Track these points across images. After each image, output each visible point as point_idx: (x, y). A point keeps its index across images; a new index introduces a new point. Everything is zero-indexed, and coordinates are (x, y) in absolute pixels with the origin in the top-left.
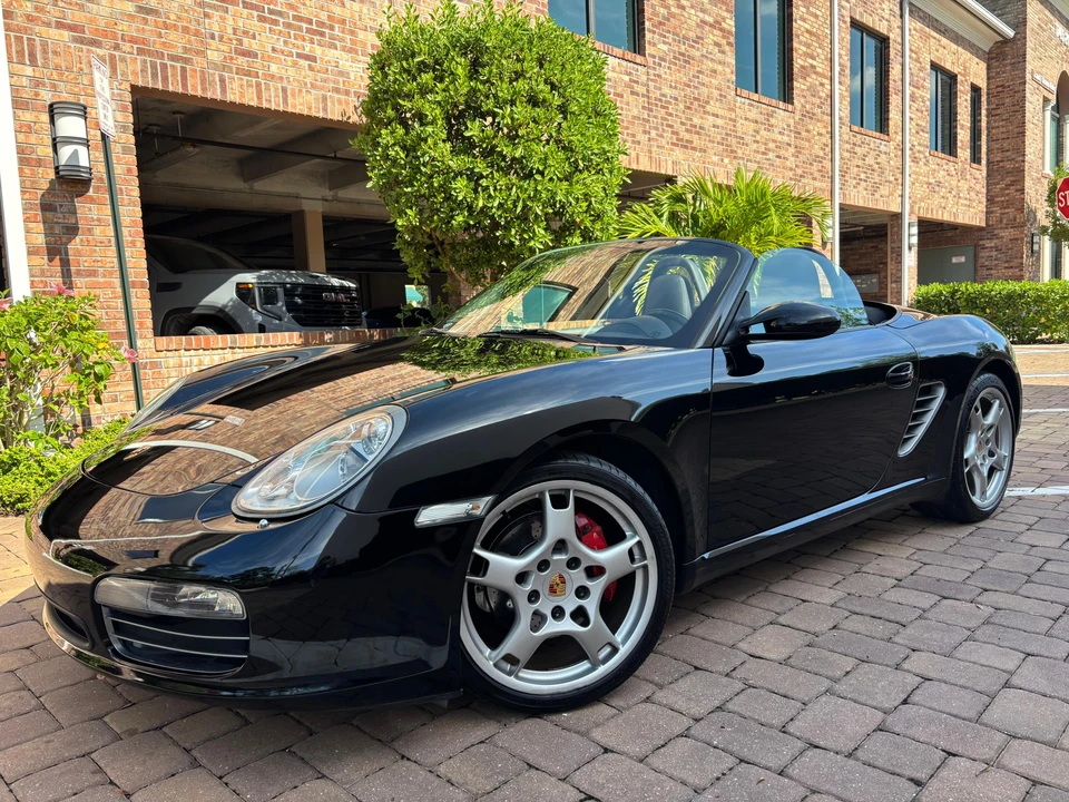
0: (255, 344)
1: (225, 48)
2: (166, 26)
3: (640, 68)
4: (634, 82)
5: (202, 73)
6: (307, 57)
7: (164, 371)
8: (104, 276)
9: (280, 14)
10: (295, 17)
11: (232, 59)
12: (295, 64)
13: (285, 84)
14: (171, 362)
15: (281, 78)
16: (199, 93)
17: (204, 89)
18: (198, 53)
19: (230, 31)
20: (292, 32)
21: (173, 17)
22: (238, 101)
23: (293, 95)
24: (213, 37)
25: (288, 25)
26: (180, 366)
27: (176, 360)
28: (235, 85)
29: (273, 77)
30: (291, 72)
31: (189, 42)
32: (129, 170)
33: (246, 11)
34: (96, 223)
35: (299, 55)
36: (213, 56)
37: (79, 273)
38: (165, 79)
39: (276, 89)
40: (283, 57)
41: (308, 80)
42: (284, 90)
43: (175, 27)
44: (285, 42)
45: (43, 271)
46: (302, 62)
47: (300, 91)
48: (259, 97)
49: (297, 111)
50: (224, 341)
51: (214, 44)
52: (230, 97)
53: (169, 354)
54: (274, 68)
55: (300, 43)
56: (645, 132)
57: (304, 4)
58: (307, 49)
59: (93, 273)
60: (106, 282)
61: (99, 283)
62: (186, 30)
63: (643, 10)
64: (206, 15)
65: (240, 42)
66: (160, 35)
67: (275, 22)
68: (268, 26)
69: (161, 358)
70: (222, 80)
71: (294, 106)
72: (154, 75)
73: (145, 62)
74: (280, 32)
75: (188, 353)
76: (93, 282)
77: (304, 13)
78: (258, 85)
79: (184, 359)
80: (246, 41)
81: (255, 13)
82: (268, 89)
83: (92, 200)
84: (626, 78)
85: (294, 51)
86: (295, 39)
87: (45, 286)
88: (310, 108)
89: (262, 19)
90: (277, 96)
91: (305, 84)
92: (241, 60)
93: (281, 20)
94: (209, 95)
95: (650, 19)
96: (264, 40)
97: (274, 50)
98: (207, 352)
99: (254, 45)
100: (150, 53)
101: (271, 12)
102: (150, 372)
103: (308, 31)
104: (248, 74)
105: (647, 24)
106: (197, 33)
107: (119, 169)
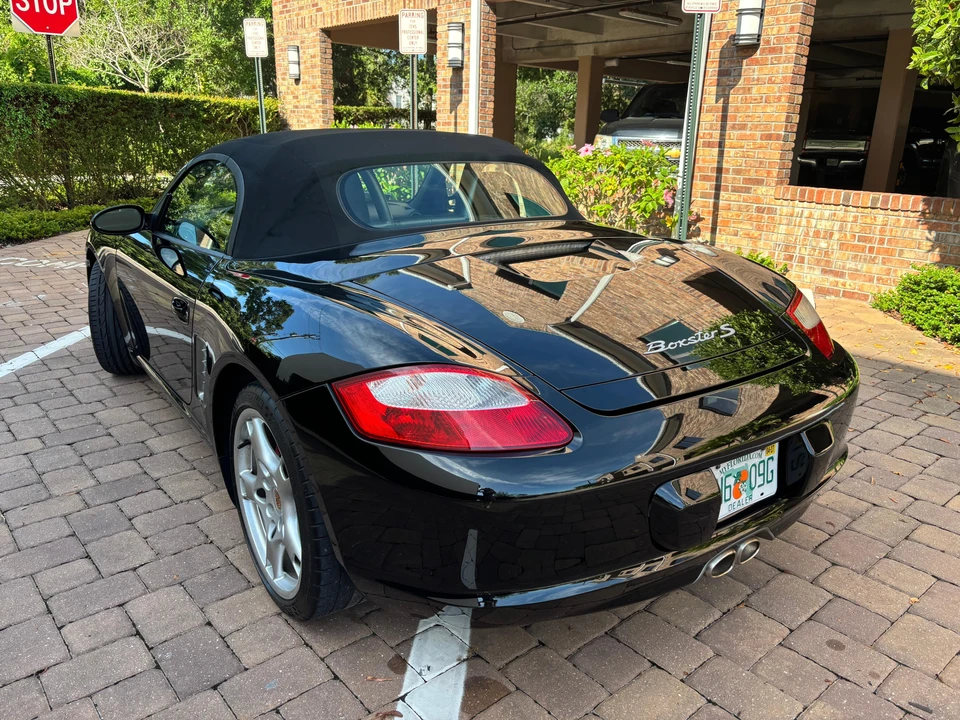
0: (869, 205)
7: (777, 217)
8: (751, 130)
14: (785, 210)
26: (792, 215)
27: (790, 210)
32: (792, 29)
34: (755, 82)
37: (733, 127)
45: (712, 125)
50: (837, 196)
53: (785, 203)
59: (743, 127)
60: (751, 135)
61: (746, 135)
69: (777, 205)
75: (801, 204)
76: (741, 135)
79: (796, 210)
83: (757, 62)
87: (711, 137)
98: (819, 206)
102: (767, 216)
107: (785, 28)
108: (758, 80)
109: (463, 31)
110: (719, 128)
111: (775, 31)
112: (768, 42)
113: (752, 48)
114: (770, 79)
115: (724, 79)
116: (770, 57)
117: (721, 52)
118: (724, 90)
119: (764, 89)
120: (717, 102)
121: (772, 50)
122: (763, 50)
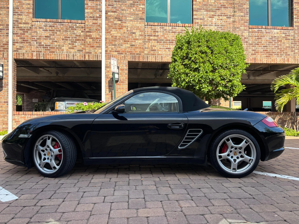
1: (148, 50)
2: (136, 48)
3: (290, 31)
4: (288, 36)
5: (143, 56)
6: (168, 49)
9: (162, 40)
10: (166, 40)
11: (150, 52)
12: (165, 51)
13: (162, 55)
15: (161, 54)
16: (142, 61)
17: (143, 60)
18: (143, 52)
19: (150, 46)
20: (165, 44)
21: (138, 46)
22: (150, 61)
23: (164, 58)
24: (146, 48)
25: (163, 42)
28: (150, 58)
29: (159, 54)
30: (164, 52)
31: (141, 50)
32: (126, 78)
33: (154, 41)
35: (166, 48)
36: (146, 52)
38: (135, 59)
39: (160, 57)
40: (162, 50)
41: (168, 54)
42: (162, 57)
43: (138, 48)
44: (163, 46)
46: (167, 50)
47: (166, 56)
48: (156, 59)
49: (165, 61)
51: (146, 50)
52: (149, 60)
54: (160, 52)
55: (167, 45)
56: (292, 51)
57: (169, 37)
58: (168, 47)
62: (140, 48)
63: (293, 13)
64: (145, 44)
65: (152, 48)
66: (135, 50)
67: (161, 42)
68: (159, 43)
70: (147, 57)
71: (164, 60)
72: (133, 58)
73: (131, 56)
74: (162, 44)
77: (168, 39)
78: (156, 57)
80: (153, 48)
81: (156, 41)
82: (158, 57)
83: (119, 84)
84: (284, 35)
85: (165, 48)
86: (166, 45)
88: (168, 60)
89: (158, 42)
90: (160, 58)
91: (167, 55)
92: (152, 52)
93: (162, 41)
94: (144, 61)
95: (296, 15)
96: (158, 46)
97: (160, 48)
99: (155, 48)
100: (132, 54)
101: (160, 40)
103: (169, 42)
104: (153, 55)
105: (294, 16)
106: (143, 48)
107: (124, 78)
108: (119, 88)
109: (3, 67)
110: (111, 99)
111: (122, 78)
112: (121, 80)
113: (117, 81)
114: (122, 88)
115: (111, 88)
116: (122, 83)
117: (109, 82)
118: (111, 90)
119: (121, 90)
120: (109, 93)
121: (122, 82)
122: (120, 82)
